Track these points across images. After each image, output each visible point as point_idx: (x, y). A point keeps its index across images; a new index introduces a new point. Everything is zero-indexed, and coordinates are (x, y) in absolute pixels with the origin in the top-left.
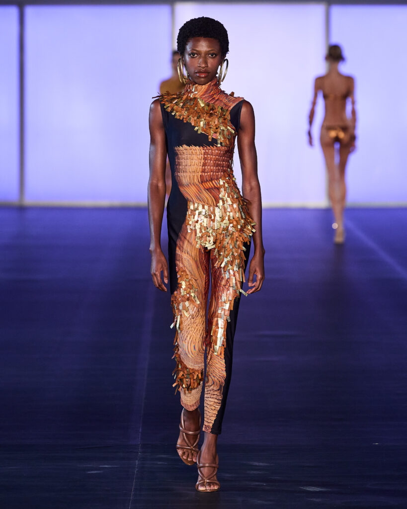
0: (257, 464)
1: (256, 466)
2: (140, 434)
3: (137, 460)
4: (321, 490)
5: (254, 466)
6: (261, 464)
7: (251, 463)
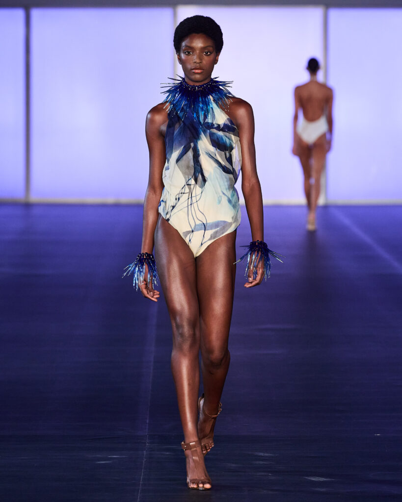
0: (262, 454)
1: (262, 456)
2: (147, 425)
3: (145, 450)
4: (325, 479)
5: (259, 456)
6: (266, 455)
7: (257, 453)
